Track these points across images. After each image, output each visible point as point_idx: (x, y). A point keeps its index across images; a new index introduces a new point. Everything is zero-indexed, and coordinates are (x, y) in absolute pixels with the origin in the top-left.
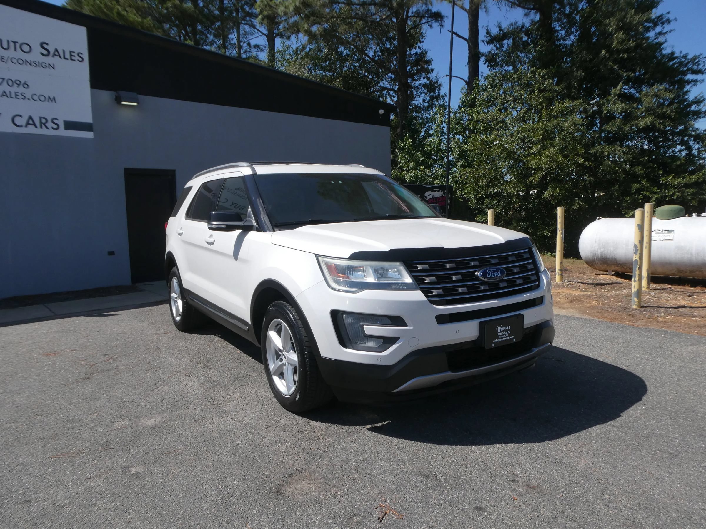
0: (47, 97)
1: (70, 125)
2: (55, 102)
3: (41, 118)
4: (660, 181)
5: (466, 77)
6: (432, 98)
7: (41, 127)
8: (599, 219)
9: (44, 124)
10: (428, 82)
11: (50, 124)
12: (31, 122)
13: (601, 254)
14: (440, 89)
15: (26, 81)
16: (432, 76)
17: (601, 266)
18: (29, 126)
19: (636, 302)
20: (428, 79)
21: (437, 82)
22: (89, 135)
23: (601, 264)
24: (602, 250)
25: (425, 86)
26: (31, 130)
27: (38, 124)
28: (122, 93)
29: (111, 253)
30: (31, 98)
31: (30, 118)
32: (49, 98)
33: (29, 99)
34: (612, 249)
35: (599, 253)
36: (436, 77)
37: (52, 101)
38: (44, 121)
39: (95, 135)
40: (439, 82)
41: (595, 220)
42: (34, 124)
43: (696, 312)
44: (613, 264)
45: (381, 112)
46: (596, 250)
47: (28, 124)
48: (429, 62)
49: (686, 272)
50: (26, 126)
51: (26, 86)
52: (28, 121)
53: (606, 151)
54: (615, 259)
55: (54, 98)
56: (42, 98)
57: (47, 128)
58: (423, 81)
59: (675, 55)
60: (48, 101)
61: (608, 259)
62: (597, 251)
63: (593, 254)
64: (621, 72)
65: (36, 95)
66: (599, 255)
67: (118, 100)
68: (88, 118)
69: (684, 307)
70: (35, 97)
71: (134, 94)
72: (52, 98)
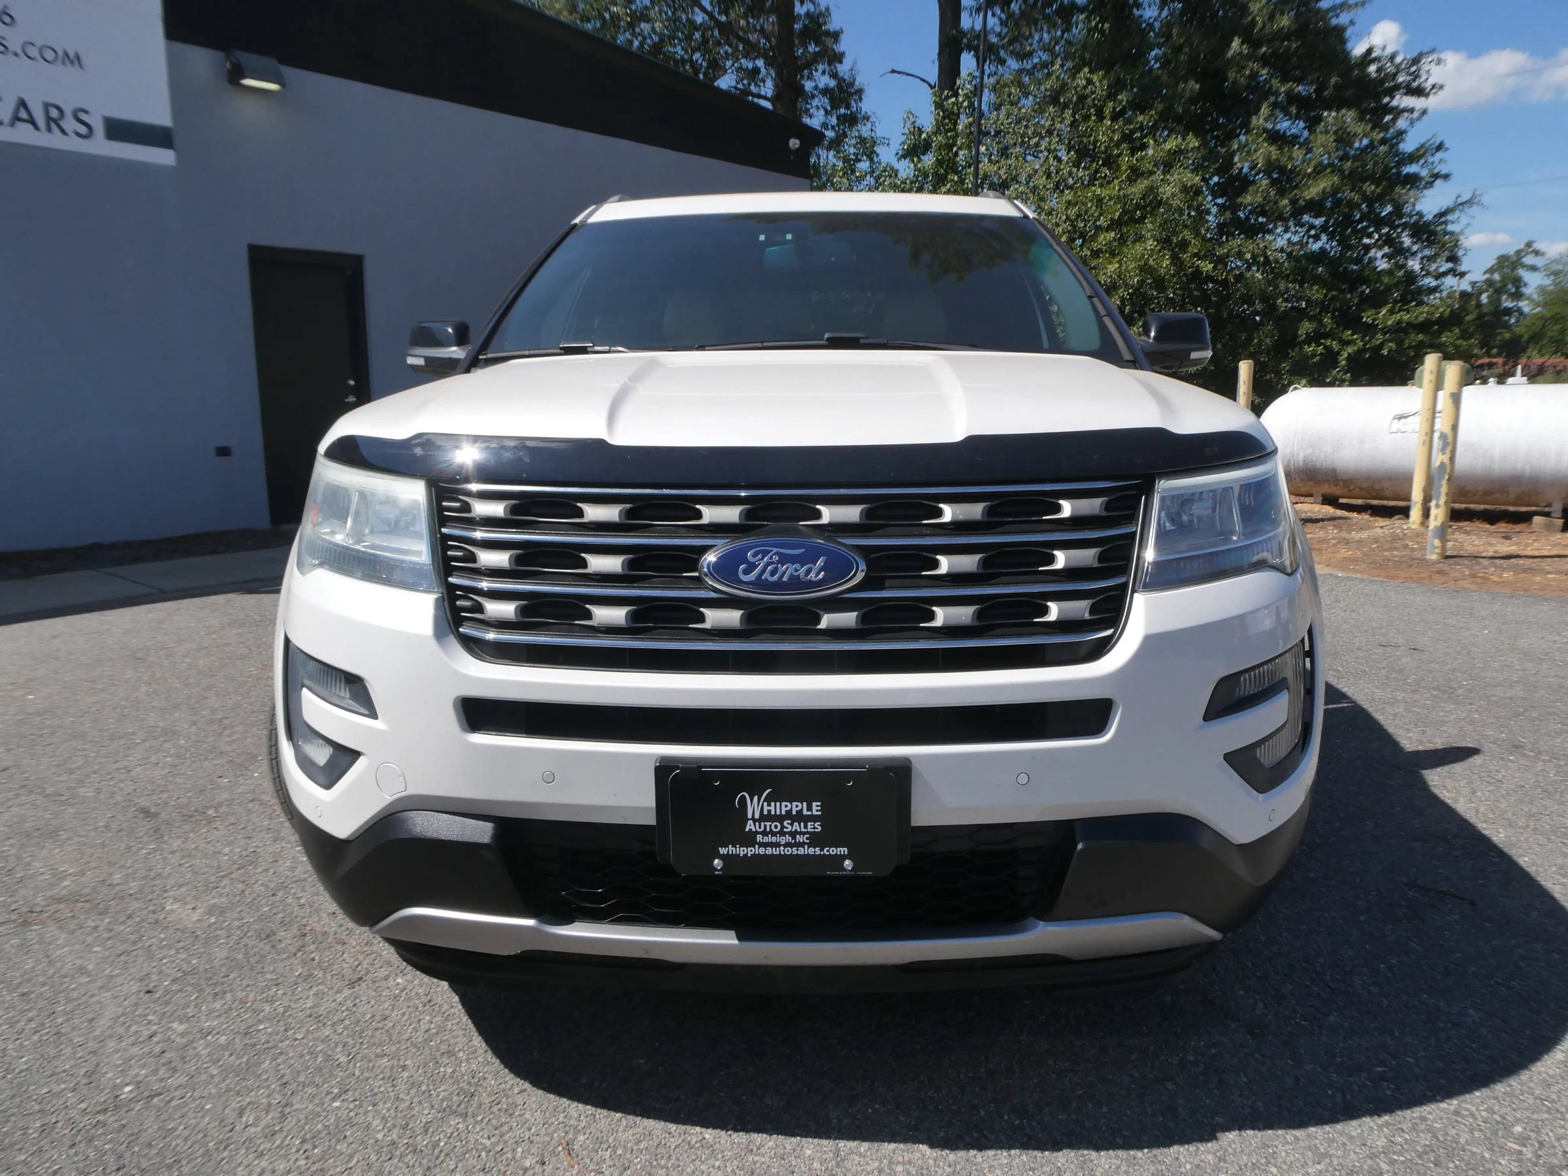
0: (60, 53)
1: (119, 130)
2: (81, 67)
3: (47, 106)
4: (1363, 317)
5: (933, 76)
6: (842, 119)
7: (49, 130)
8: (1296, 388)
9: (56, 121)
10: (832, 83)
11: (70, 124)
12: (23, 114)
13: (1305, 461)
14: (861, 99)
15: (6, 7)
16: (843, 69)
17: (1301, 485)
18: (19, 124)
19: (1437, 548)
20: (834, 75)
21: (852, 84)
22: (164, 157)
23: (1302, 480)
24: (1309, 451)
25: (826, 91)
26: (23, 134)
27: (41, 120)
28: (246, 58)
29: (223, 452)
30: (20, 52)
31: (22, 104)
32: (66, 55)
33: (16, 55)
34: (1329, 450)
35: (1302, 455)
36: (852, 70)
37: (72, 62)
38: (54, 113)
39: (179, 158)
40: (857, 83)
41: (1287, 392)
42: (32, 122)
43: (1547, 565)
44: (1328, 481)
45: (794, 143)
46: (1296, 452)
47: (16, 118)
48: (836, 36)
49: (1475, 495)
50: (12, 124)
51: (7, 19)
52: (17, 111)
53: (1249, 252)
54: (1334, 470)
55: (78, 57)
56: (50, 55)
57: (64, 132)
58: (825, 81)
59: (1374, 55)
60: (64, 63)
61: (1320, 469)
62: (1298, 454)
63: (1289, 461)
64: (1275, 83)
65: (34, 45)
66: (1301, 463)
67: (235, 75)
68: (160, 114)
69: (1518, 556)
70: (33, 52)
71: (270, 63)
72: (72, 55)
